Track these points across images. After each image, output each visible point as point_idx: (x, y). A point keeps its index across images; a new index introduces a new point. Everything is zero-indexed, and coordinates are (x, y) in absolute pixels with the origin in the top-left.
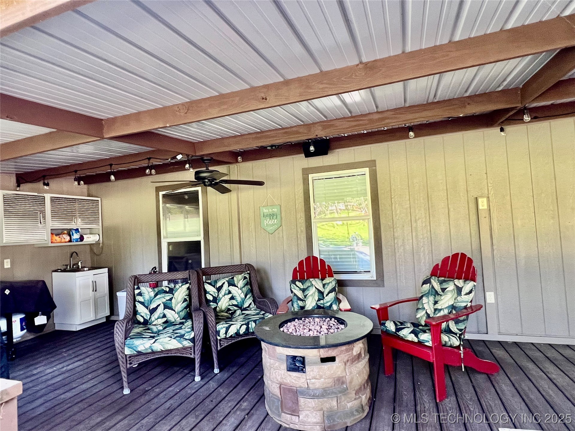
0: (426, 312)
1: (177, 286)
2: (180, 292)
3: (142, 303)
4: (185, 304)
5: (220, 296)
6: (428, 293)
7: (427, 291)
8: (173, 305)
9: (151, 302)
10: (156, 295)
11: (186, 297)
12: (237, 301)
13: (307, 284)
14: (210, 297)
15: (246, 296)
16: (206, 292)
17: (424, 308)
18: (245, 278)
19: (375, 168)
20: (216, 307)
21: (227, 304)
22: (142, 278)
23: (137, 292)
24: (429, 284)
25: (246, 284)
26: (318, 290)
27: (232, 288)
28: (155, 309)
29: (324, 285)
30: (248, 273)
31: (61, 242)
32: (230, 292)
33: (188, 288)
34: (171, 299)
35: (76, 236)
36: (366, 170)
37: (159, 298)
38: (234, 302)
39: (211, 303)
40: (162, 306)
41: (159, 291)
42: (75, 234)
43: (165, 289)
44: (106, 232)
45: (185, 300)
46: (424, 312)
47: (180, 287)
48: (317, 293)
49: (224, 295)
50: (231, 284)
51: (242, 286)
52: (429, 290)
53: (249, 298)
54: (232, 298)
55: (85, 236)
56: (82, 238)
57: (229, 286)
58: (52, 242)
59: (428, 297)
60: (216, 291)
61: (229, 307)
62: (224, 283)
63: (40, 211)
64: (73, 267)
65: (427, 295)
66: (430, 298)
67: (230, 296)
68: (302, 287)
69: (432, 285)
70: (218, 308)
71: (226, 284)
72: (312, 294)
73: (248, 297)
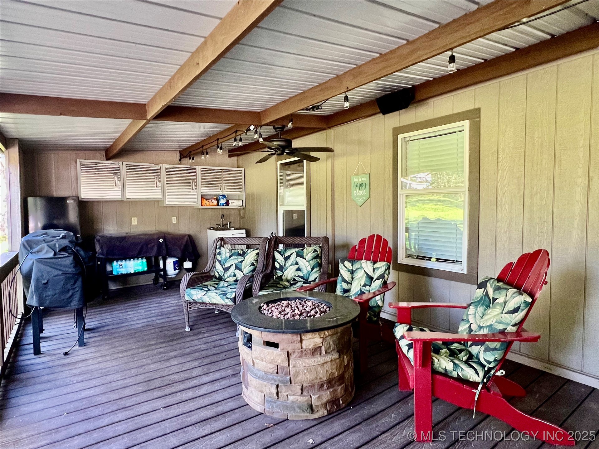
0: (470, 327)
1: (249, 251)
2: (250, 256)
3: (220, 262)
4: (252, 268)
5: (287, 265)
6: (479, 302)
7: (479, 299)
8: (243, 267)
9: (226, 261)
10: (231, 256)
11: (254, 262)
12: (302, 273)
13: (357, 265)
14: (277, 265)
15: (312, 269)
16: (274, 260)
17: (468, 321)
18: (315, 251)
19: (478, 119)
20: (282, 275)
21: (293, 274)
22: (228, 240)
23: (218, 251)
24: (483, 289)
25: (315, 258)
26: (367, 274)
27: (299, 260)
28: (228, 268)
29: (374, 269)
30: (320, 247)
31: (210, 206)
32: (297, 263)
33: (257, 254)
34: (242, 262)
35: (222, 201)
36: (466, 124)
37: (233, 259)
38: (300, 274)
39: (278, 271)
40: (234, 267)
41: (234, 253)
42: (221, 200)
43: (240, 252)
44: (248, 198)
45: (253, 264)
46: (467, 326)
47: (251, 252)
48: (365, 277)
49: (291, 265)
50: (299, 255)
51: (310, 258)
52: (482, 298)
53: (316, 272)
54: (299, 269)
55: (230, 201)
56: (227, 203)
57: (296, 257)
58: (202, 205)
59: (476, 307)
60: (283, 260)
61: (295, 278)
62: (293, 253)
63: (192, 180)
64: (223, 226)
65: (477, 303)
66: (478, 309)
67: (297, 266)
68: (351, 268)
69: (487, 291)
70: (283, 277)
71: (295, 255)
72: (360, 277)
73: (315, 270)
